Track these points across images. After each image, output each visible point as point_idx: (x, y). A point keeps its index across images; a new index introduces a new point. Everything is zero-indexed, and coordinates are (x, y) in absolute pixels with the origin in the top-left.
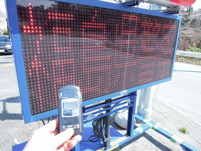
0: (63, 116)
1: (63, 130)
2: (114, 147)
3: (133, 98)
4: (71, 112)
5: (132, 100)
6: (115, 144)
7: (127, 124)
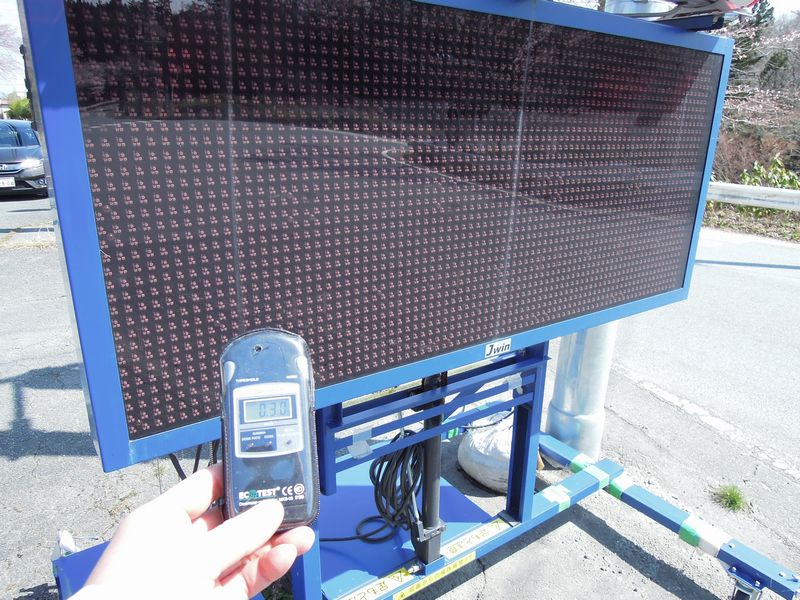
0: (239, 454)
1: (242, 510)
2: (457, 562)
3: (534, 372)
4: (271, 436)
5: (530, 379)
6: (460, 551)
7: (507, 472)
